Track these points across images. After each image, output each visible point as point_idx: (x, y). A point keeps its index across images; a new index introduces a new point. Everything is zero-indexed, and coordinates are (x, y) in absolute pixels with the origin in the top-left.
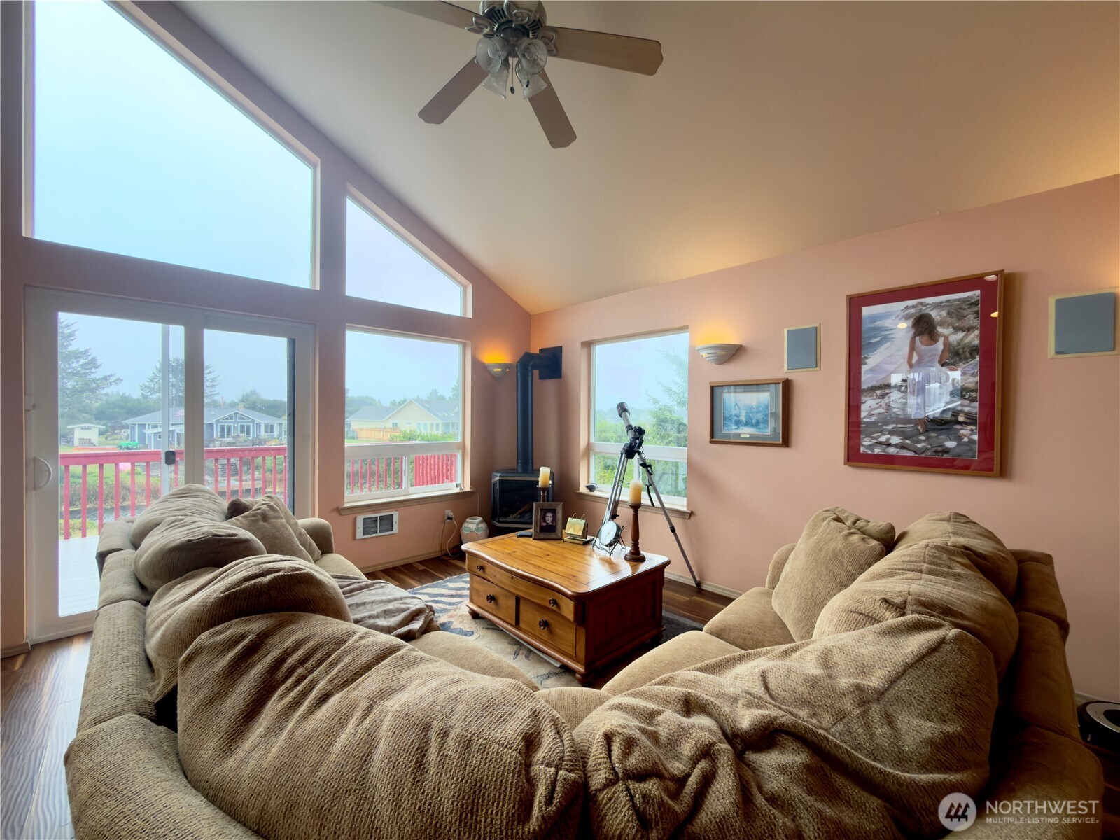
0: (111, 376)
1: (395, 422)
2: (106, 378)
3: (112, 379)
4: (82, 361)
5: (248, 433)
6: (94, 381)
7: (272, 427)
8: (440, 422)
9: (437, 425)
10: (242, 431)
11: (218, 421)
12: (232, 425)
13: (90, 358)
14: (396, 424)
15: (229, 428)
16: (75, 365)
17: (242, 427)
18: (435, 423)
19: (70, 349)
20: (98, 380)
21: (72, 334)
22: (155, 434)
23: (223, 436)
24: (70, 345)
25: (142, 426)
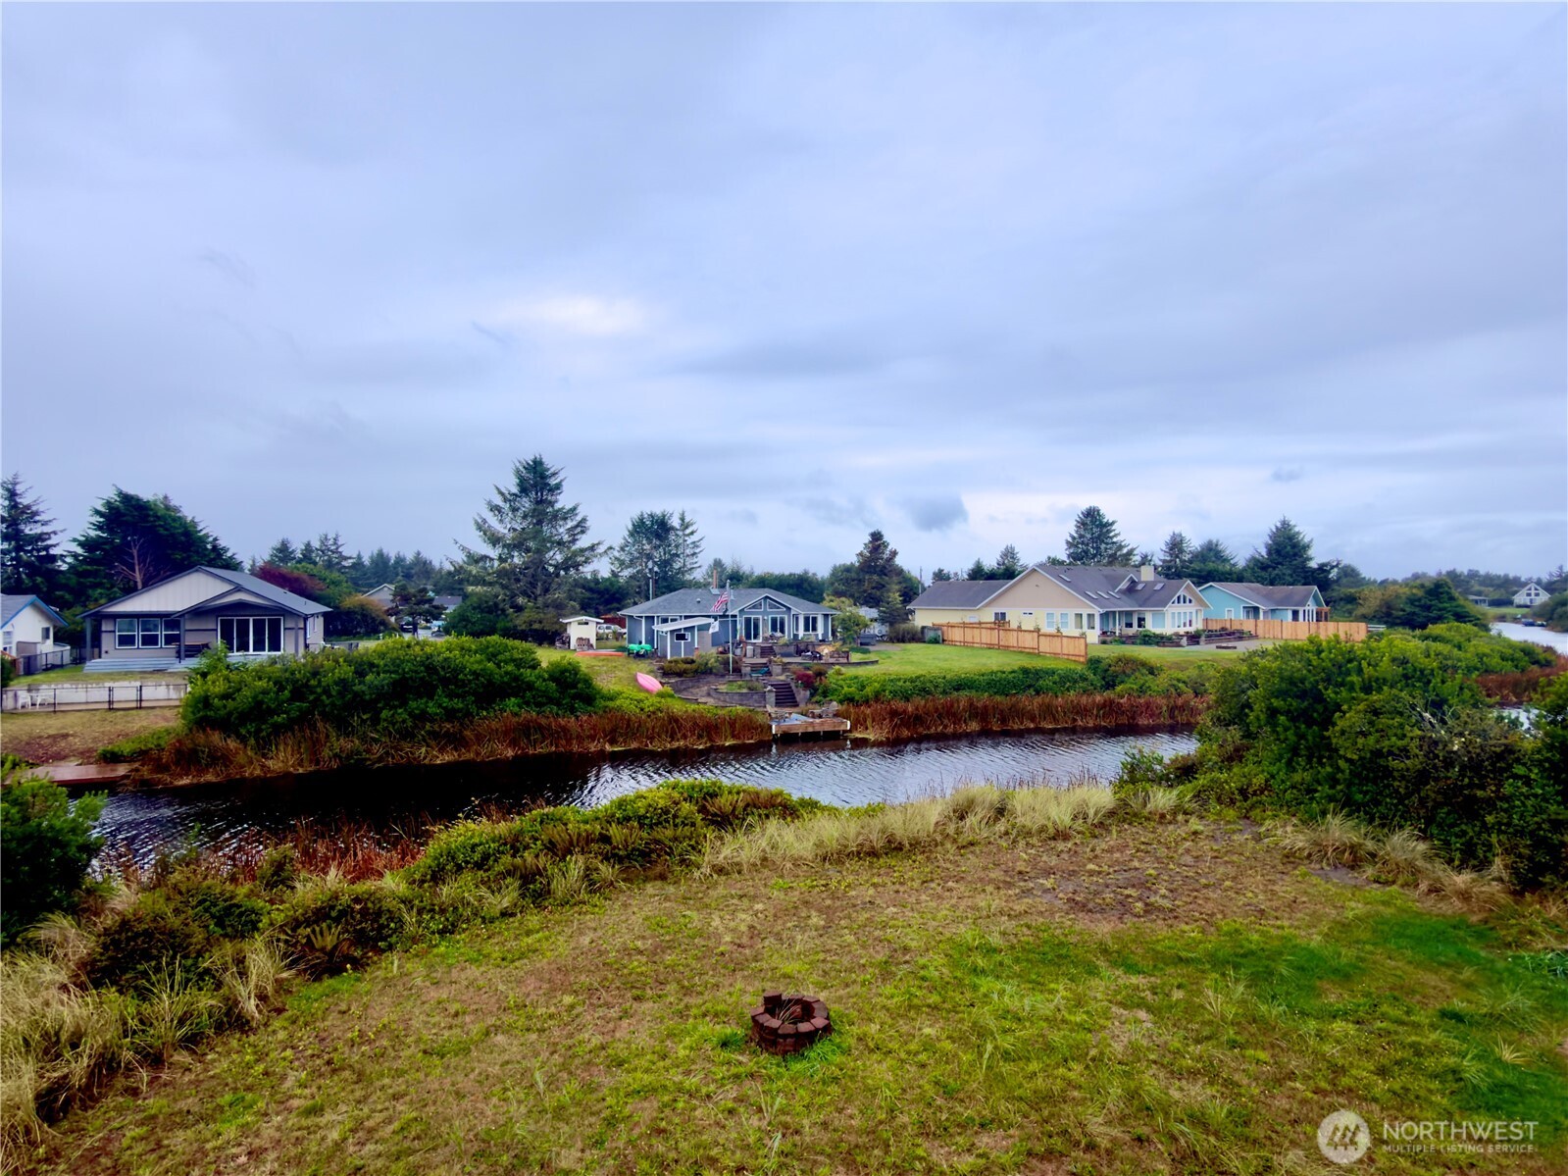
0: (598, 544)
1: (1000, 610)
2: (592, 548)
3: (601, 549)
4: (570, 524)
5: (782, 631)
6: (582, 551)
7: (815, 620)
8: (1097, 611)
9: (1091, 616)
10: (774, 629)
11: (742, 611)
12: (760, 617)
13: (579, 518)
14: (1003, 615)
15: (756, 621)
16: (562, 530)
17: (774, 621)
18: (1085, 613)
19: (558, 506)
20: (586, 549)
21: (558, 486)
22: (672, 632)
23: (748, 637)
24: (556, 501)
25: (649, 620)
